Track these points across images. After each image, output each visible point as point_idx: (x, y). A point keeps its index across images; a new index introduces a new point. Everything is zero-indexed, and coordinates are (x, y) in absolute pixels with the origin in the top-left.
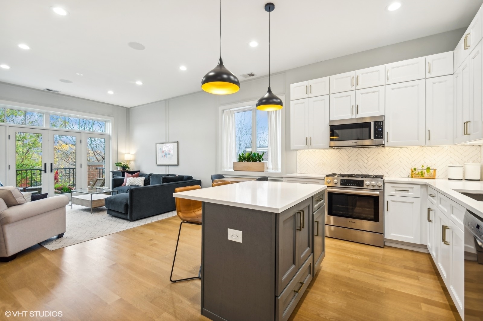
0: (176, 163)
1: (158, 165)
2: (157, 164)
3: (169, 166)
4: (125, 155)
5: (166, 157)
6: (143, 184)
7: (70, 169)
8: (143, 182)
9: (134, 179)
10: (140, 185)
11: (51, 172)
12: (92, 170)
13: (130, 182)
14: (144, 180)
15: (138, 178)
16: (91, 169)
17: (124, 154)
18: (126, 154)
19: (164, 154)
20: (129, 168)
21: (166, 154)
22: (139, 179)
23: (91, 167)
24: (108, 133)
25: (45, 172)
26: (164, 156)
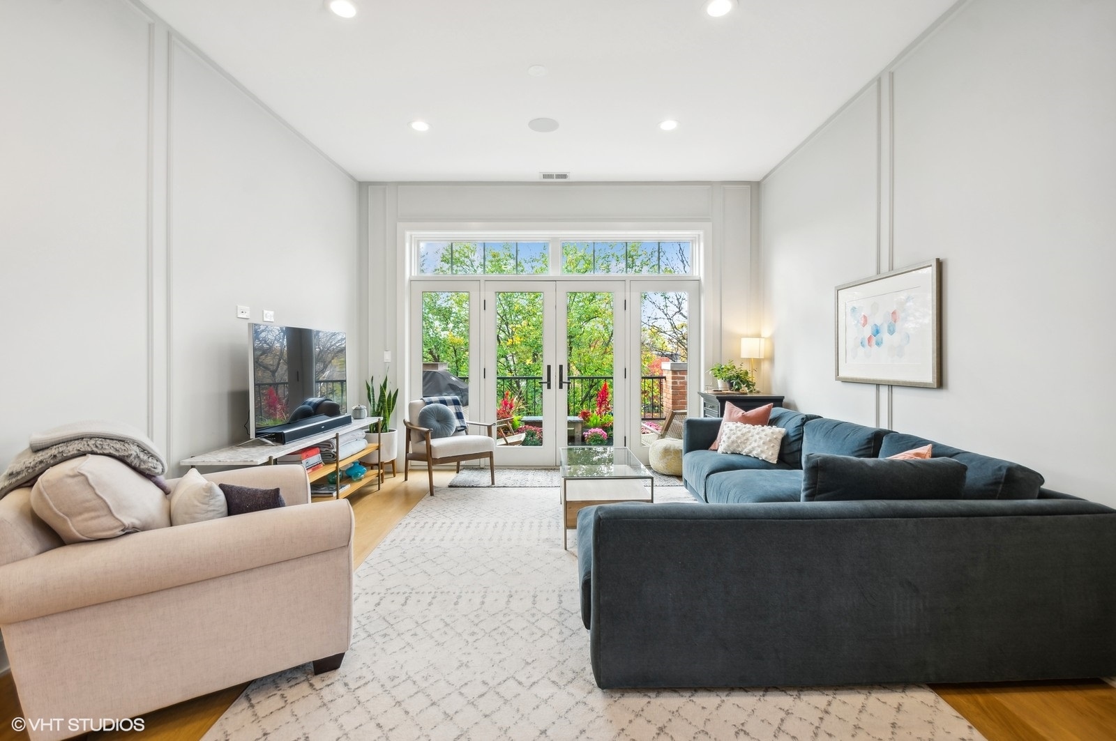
0: (929, 377)
1: (846, 381)
2: (842, 374)
3: (891, 386)
4: (743, 340)
5: (878, 344)
6: (776, 456)
7: (652, 378)
8: (777, 448)
9: (745, 430)
10: (763, 457)
11: (561, 387)
12: (680, 383)
13: (733, 437)
14: (780, 437)
15: (758, 428)
16: (678, 381)
17: (739, 337)
18: (747, 336)
19: (868, 332)
20: (748, 386)
21: (877, 332)
22: (762, 435)
23: (679, 375)
24: (697, 274)
25: (549, 387)
26: (869, 339)
